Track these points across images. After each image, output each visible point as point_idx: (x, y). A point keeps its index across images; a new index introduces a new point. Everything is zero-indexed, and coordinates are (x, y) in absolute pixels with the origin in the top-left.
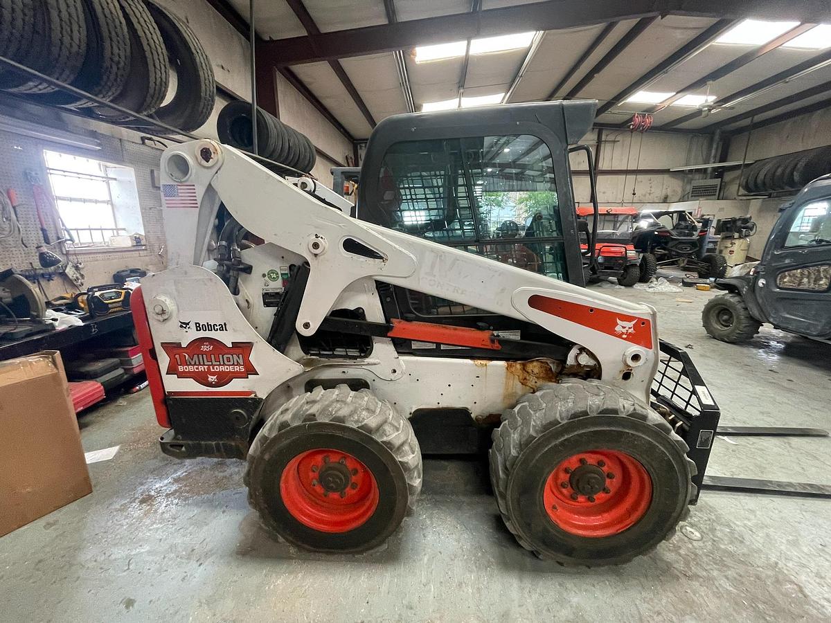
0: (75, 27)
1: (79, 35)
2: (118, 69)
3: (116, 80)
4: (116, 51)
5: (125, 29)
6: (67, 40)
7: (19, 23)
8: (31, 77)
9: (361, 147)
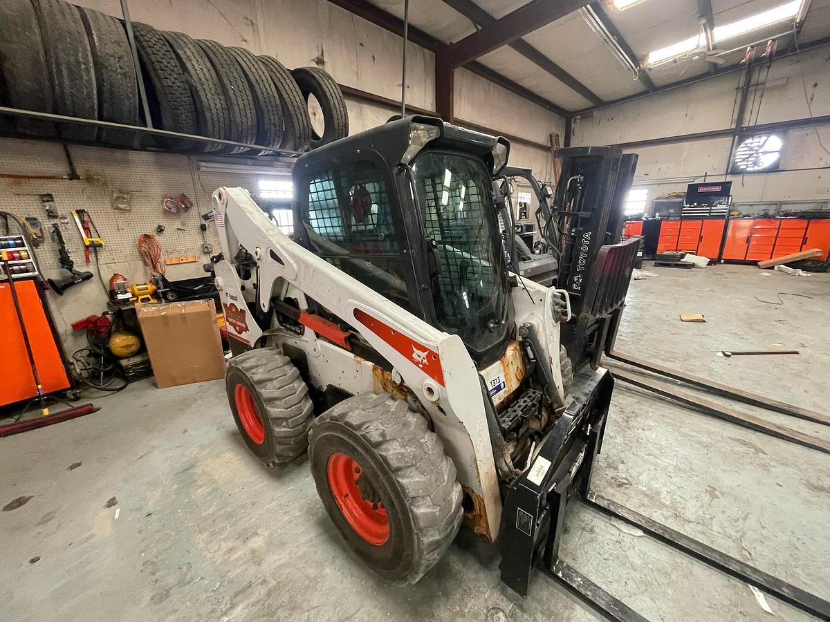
0: (248, 111)
1: (251, 114)
2: (275, 127)
3: (275, 134)
4: (272, 117)
5: (278, 101)
6: (244, 120)
7: (222, 119)
8: (235, 146)
9: (575, 119)
